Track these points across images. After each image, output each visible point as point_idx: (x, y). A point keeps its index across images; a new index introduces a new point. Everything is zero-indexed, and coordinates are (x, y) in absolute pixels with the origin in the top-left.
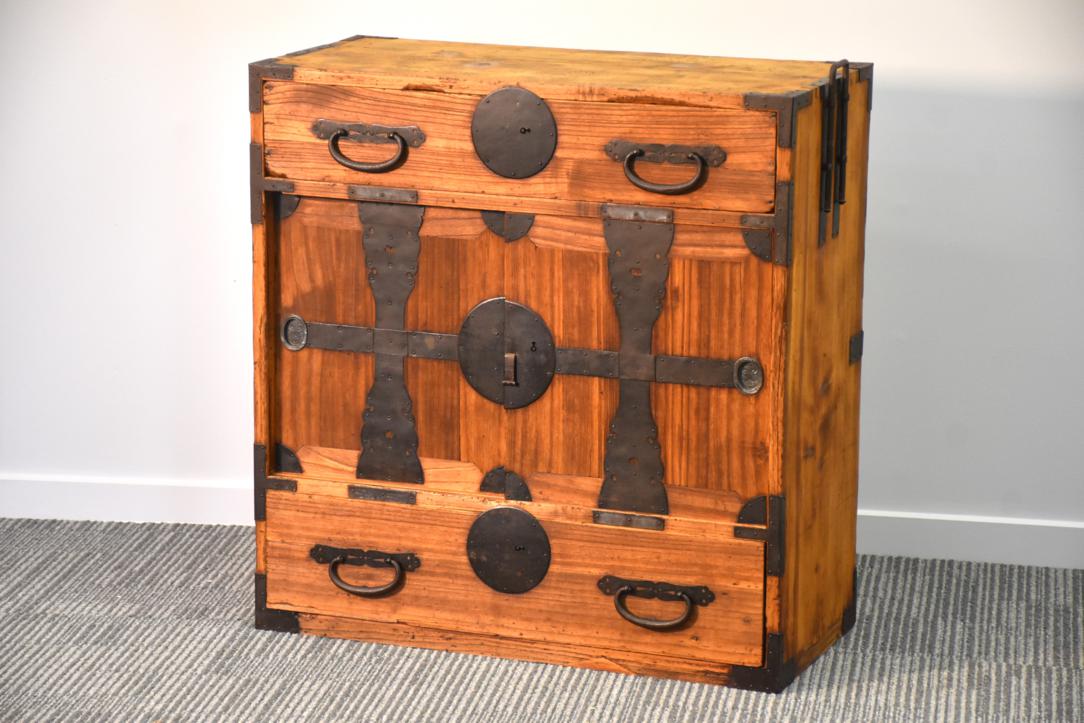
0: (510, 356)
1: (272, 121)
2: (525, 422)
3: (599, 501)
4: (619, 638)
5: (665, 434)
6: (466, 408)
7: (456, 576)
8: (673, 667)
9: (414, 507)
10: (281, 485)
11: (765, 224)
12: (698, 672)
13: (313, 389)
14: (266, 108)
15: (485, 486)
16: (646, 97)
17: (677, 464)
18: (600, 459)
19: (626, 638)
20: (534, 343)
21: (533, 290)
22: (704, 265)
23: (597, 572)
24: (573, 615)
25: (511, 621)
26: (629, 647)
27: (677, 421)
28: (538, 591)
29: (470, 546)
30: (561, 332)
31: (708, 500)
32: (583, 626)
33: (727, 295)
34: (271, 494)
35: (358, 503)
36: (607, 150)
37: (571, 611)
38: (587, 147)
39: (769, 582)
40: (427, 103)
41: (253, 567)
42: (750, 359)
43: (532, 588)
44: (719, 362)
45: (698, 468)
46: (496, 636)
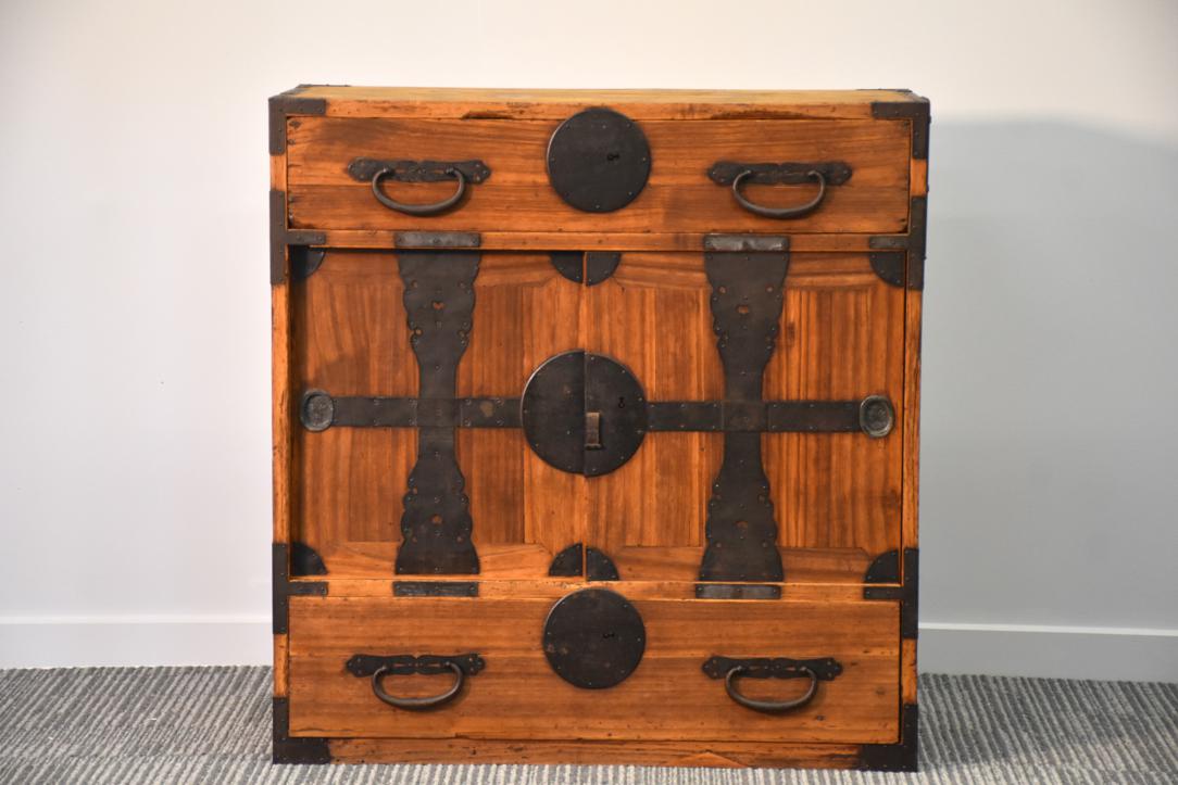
0: (593, 416)
1: (296, 163)
2: (610, 490)
3: (700, 573)
4: (728, 727)
5: (779, 491)
6: (531, 481)
7: (530, 675)
8: (792, 754)
9: (477, 599)
10: (307, 590)
11: (898, 245)
12: (822, 756)
13: (340, 475)
14: (290, 148)
15: (556, 569)
16: (757, 111)
17: (792, 524)
18: (701, 524)
19: (737, 726)
20: (622, 399)
21: (619, 339)
22: (823, 294)
23: (700, 654)
24: (673, 706)
25: (597, 721)
26: (740, 736)
27: (793, 475)
28: (631, 682)
29: (546, 640)
30: (654, 383)
31: (830, 561)
32: (685, 718)
33: (852, 328)
34: (295, 600)
35: (405, 601)
36: (709, 173)
37: (670, 702)
38: (686, 171)
39: (904, 646)
40: (491, 132)
41: (270, 690)
42: (880, 398)
43: (622, 680)
44: (842, 404)
45: (817, 525)
46: (580, 740)
